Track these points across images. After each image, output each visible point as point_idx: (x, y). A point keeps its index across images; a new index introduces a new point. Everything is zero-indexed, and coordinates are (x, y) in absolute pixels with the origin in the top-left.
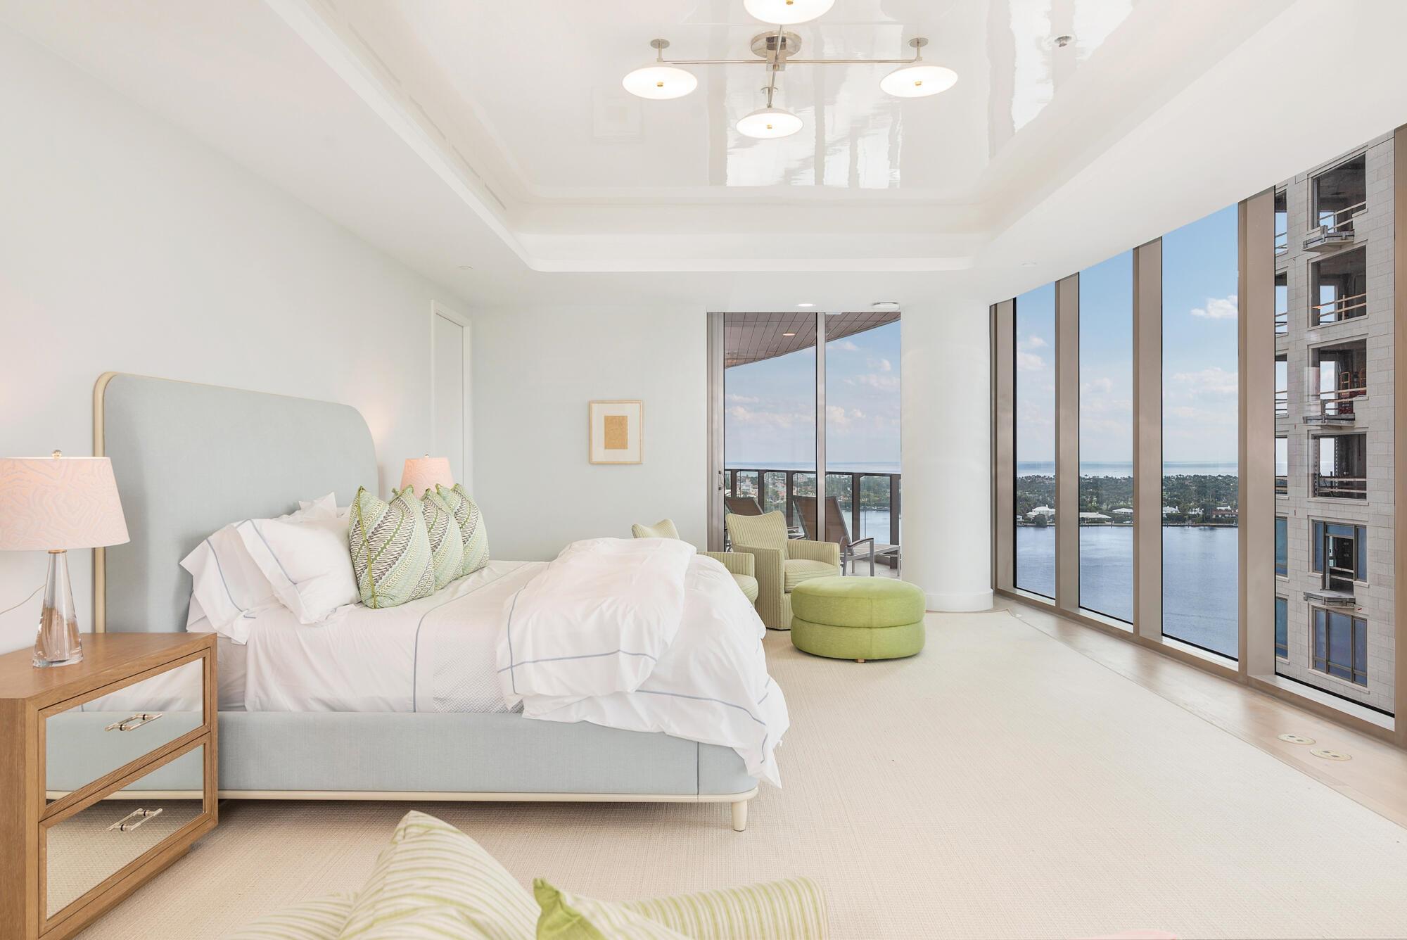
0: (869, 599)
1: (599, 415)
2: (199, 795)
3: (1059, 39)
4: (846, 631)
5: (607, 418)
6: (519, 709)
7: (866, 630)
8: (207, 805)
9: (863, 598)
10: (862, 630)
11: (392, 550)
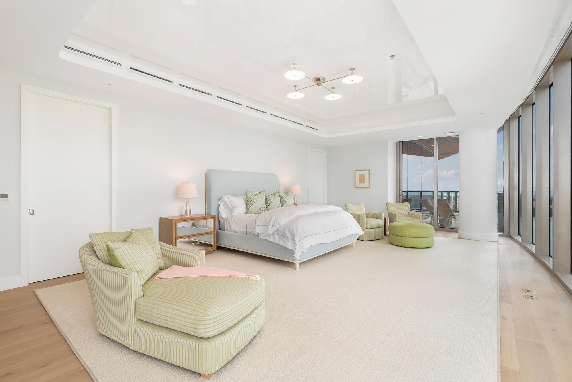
0: (406, 228)
1: (358, 173)
2: (212, 244)
3: (391, 56)
4: (399, 237)
5: (359, 175)
6: (257, 235)
7: (405, 238)
8: (214, 246)
9: (404, 228)
10: (403, 237)
11: (252, 203)
